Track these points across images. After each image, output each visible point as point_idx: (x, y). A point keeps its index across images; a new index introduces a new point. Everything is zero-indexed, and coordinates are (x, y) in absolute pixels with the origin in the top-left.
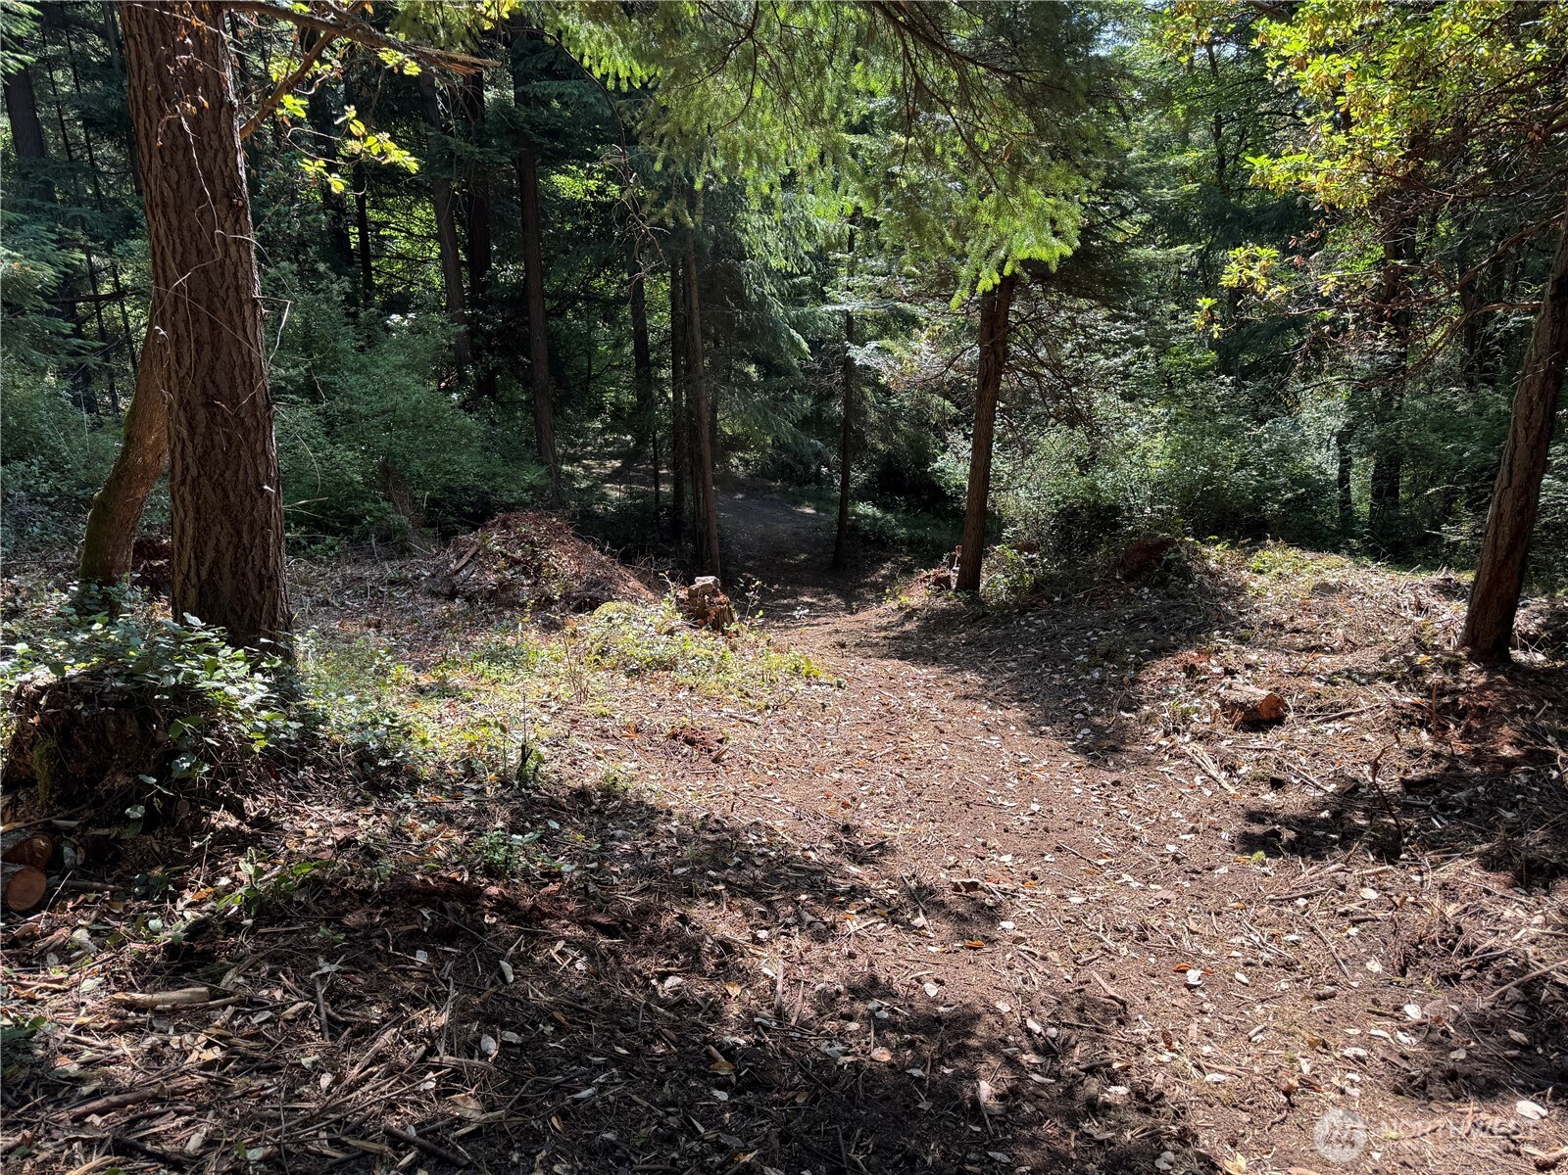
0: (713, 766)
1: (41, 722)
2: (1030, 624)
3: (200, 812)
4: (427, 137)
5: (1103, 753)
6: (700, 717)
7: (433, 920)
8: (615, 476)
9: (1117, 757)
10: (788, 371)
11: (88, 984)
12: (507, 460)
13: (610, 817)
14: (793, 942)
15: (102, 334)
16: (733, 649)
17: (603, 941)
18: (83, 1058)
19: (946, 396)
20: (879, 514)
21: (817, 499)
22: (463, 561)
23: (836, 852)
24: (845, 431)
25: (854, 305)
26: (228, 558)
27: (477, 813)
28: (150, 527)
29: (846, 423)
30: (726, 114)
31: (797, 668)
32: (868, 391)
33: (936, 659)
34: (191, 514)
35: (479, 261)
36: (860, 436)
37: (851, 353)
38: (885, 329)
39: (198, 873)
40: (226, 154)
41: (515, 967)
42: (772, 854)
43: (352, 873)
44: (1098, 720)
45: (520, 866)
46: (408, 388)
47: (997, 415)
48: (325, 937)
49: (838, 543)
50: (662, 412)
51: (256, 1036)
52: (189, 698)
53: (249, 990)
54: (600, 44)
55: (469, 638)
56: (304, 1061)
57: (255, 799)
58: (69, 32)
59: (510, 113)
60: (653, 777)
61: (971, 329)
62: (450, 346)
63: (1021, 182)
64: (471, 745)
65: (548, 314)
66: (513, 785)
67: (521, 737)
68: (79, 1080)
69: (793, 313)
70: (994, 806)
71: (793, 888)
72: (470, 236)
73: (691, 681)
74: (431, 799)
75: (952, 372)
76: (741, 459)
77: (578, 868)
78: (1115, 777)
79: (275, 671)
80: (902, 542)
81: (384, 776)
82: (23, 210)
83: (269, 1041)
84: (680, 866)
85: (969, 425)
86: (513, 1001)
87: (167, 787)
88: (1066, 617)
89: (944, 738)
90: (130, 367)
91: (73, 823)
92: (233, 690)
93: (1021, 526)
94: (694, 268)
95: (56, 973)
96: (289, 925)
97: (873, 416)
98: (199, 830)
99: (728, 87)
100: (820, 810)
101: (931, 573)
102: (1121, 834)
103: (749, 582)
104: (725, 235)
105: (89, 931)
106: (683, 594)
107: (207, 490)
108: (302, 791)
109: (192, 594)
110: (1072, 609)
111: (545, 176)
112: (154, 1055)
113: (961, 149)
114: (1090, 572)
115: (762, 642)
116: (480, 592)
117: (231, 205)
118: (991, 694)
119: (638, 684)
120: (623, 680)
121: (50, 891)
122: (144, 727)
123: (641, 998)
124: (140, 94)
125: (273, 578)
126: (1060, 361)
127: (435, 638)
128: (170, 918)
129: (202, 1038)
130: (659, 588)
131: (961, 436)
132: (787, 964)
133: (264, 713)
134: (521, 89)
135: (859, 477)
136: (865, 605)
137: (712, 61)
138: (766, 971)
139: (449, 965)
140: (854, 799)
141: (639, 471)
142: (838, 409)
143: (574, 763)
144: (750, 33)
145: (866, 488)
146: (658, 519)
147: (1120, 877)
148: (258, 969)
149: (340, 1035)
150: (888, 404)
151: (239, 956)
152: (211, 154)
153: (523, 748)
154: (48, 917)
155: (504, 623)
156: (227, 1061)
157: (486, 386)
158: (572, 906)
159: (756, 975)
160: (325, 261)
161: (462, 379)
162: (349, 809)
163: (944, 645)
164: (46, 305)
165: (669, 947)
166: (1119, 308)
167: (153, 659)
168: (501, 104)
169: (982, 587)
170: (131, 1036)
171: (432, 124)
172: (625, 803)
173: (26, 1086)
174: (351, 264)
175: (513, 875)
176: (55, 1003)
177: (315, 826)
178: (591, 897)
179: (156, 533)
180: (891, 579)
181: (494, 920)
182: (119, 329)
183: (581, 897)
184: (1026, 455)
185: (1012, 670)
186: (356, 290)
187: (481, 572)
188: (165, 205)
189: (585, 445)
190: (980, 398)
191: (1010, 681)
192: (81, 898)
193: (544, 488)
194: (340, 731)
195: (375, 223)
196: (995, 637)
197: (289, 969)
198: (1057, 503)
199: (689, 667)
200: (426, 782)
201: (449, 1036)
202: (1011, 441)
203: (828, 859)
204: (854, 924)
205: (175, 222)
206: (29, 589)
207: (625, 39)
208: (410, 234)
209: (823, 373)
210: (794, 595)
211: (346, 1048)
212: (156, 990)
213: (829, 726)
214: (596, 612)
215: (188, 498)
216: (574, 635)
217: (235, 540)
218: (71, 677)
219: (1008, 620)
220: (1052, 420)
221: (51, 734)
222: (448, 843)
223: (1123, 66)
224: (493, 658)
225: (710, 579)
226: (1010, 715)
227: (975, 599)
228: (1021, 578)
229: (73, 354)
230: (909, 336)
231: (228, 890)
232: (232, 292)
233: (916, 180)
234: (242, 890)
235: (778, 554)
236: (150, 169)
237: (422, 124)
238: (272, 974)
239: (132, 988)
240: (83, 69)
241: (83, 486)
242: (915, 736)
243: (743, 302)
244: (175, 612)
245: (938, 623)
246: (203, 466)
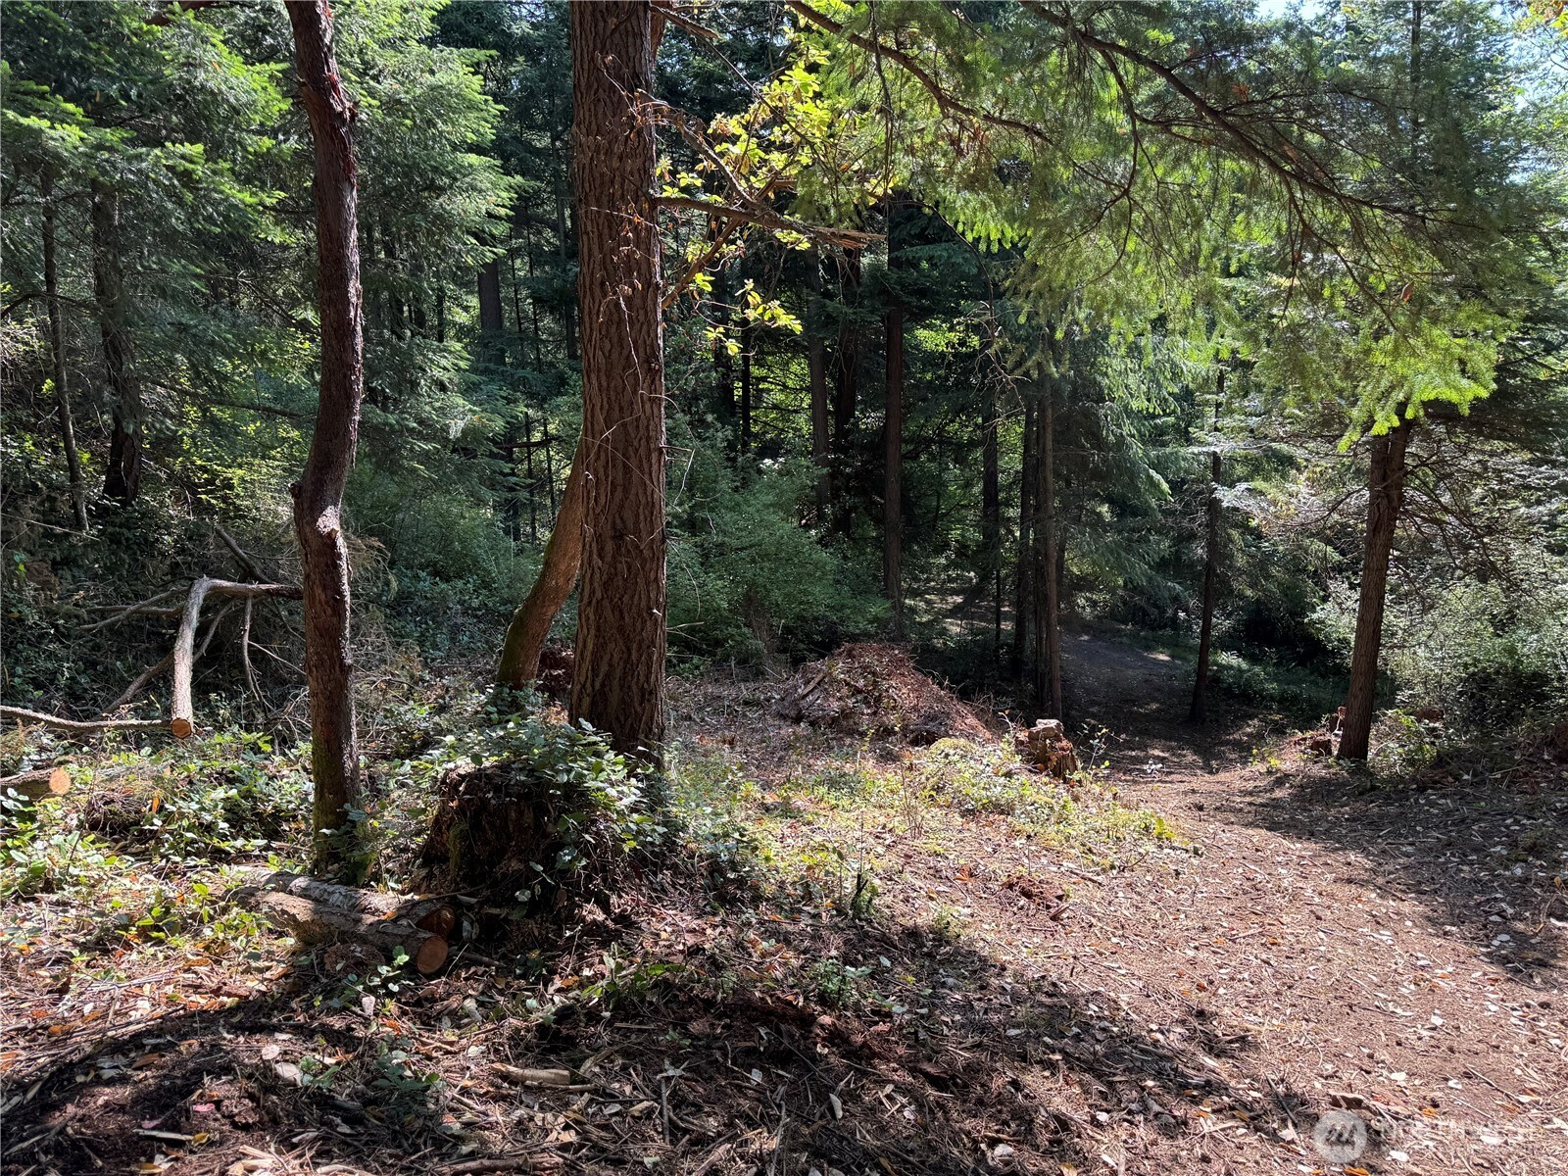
0: (1051, 923)
1: (458, 806)
2: (1432, 804)
3: (574, 902)
4: (807, 302)
5: (1527, 966)
6: (1037, 869)
7: (769, 1041)
8: (956, 612)
9: (1546, 973)
10: (1145, 512)
11: (473, 1051)
12: (856, 593)
13: (941, 963)
14: (1137, 1133)
15: (530, 473)
16: (1076, 799)
17: (932, 1093)
18: (464, 1119)
19: (1328, 542)
20: (1244, 666)
21: (1174, 646)
22: (810, 687)
23: (1189, 1039)
24: (1208, 576)
25: (1223, 447)
26: (618, 672)
27: (812, 938)
28: (552, 640)
29: (1209, 567)
30: (1097, 269)
31: (1147, 828)
32: (1235, 534)
33: (1312, 834)
34: (593, 632)
35: (844, 411)
36: (1225, 582)
37: (1218, 495)
38: (1256, 468)
39: (568, 961)
40: (649, 325)
41: (844, 1103)
42: (1115, 1029)
43: (699, 981)
44: (1520, 926)
45: (852, 999)
46: (773, 524)
47: (1391, 564)
48: (673, 1041)
49: (1196, 693)
50: (1007, 551)
51: (605, 1127)
52: (577, 796)
53: (603, 1081)
54: (975, 211)
55: (811, 761)
56: (646, 1160)
57: (620, 897)
58: (530, 227)
59: (884, 275)
60: (986, 927)
61: (1358, 471)
62: (813, 487)
63: (1424, 323)
64: (809, 868)
65: (905, 457)
66: (847, 914)
67: (856, 866)
68: (459, 1139)
69: (1153, 453)
70: (1384, 1012)
71: (1136, 1070)
72: (838, 388)
73: (1029, 828)
74: (772, 917)
75: (1335, 516)
76: (1088, 599)
77: (909, 1012)
78: (1543, 997)
79: (647, 777)
80: (1272, 698)
81: (731, 889)
82: (482, 373)
83: (617, 1133)
84: (1014, 1027)
85: (1355, 573)
86: (842, 1139)
87: (551, 876)
88: (1479, 799)
89: (1322, 925)
90: (548, 502)
91: (473, 900)
92: (612, 792)
93: (1419, 689)
94: (1050, 411)
95: (450, 1035)
96: (641, 1023)
97: (1241, 561)
98: (572, 919)
99: (1101, 243)
100: (1171, 988)
101: (1308, 735)
102: (1551, 1067)
103: (1094, 729)
104: (1084, 379)
105: (477, 1001)
106: (1023, 736)
107: (608, 613)
108: (659, 894)
109: (587, 701)
110: (1487, 790)
111: (910, 331)
112: (521, 1127)
113: (1353, 290)
114: (1509, 749)
115: (1108, 795)
116: (823, 718)
117: (650, 369)
118: (1380, 881)
119: (972, 825)
120: (958, 820)
121: (450, 959)
122: (538, 818)
123: (969, 1162)
124: (587, 279)
125: (653, 692)
126: (1467, 507)
127: (781, 759)
128: (542, 999)
129: (561, 1119)
130: (998, 727)
131: (1346, 585)
132: (1130, 1155)
133: (635, 816)
134: (894, 255)
135: (1222, 624)
136: (1226, 764)
137: (1086, 220)
138: (1105, 1158)
139: (781, 1089)
140: (1211, 982)
141: (980, 607)
142: (1200, 551)
143: (906, 900)
144: (1126, 192)
145: (1231, 636)
146: (998, 657)
147: (1550, 1121)
148: (612, 1062)
149: (679, 1141)
150: (1259, 548)
151: (596, 1046)
152: (637, 326)
153: (859, 877)
154: (446, 983)
155: (845, 749)
156: (582, 1147)
157: (842, 523)
158: (901, 1050)
159: (1097, 1159)
160: (713, 413)
161: (821, 517)
162: (699, 917)
163: (1323, 818)
164: (495, 450)
165: (1000, 1112)
166: (1544, 452)
167: (551, 757)
168: (875, 268)
169: (1370, 755)
170: (505, 1106)
171: (813, 289)
172: (957, 952)
173: (419, 1135)
174: (733, 415)
175: (845, 1007)
176: (446, 1063)
177: (669, 929)
178: (921, 1043)
179: (558, 646)
180: (1258, 737)
181: (826, 1051)
182: (542, 470)
183: (911, 1042)
184: (1425, 611)
185: (1408, 855)
186: (736, 437)
187: (826, 699)
188: (599, 371)
189: (928, 580)
190: (1370, 544)
191: (1405, 868)
192: (473, 970)
193: (888, 621)
194: (696, 840)
195: (756, 378)
196: (1388, 814)
197: (639, 1067)
198: (1466, 666)
199: (1027, 814)
200: (767, 900)
201: (779, 1162)
202: (1407, 594)
203: (1179, 1046)
204: (1208, 1124)
205: (604, 384)
206: (456, 689)
207: (998, 203)
208: (784, 386)
209: (1184, 514)
210: (1143, 747)
211: (684, 1154)
212: (527, 1066)
213: (1182, 896)
214: (933, 747)
215: (592, 617)
216: (911, 768)
217: (625, 656)
218: (486, 769)
219: (1403, 795)
220: (1459, 572)
221: (465, 816)
222: (785, 964)
223: (1547, 193)
224: (833, 783)
225: (1053, 723)
226: (1406, 907)
227: (1361, 768)
228: (1421, 749)
229: (511, 489)
230: (1284, 476)
231: (592, 981)
232: (643, 442)
233: (1297, 319)
234: (604, 983)
235: (1127, 701)
236: (590, 341)
237: (805, 290)
238: (624, 1068)
239: (507, 1060)
240: (536, 257)
241: (504, 602)
242: (1286, 919)
243: (1099, 443)
244: (571, 716)
245: (1315, 792)
246: (607, 591)
